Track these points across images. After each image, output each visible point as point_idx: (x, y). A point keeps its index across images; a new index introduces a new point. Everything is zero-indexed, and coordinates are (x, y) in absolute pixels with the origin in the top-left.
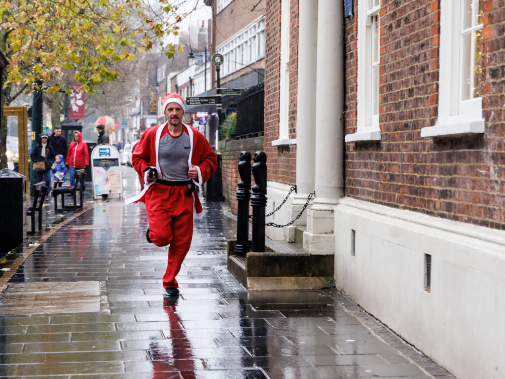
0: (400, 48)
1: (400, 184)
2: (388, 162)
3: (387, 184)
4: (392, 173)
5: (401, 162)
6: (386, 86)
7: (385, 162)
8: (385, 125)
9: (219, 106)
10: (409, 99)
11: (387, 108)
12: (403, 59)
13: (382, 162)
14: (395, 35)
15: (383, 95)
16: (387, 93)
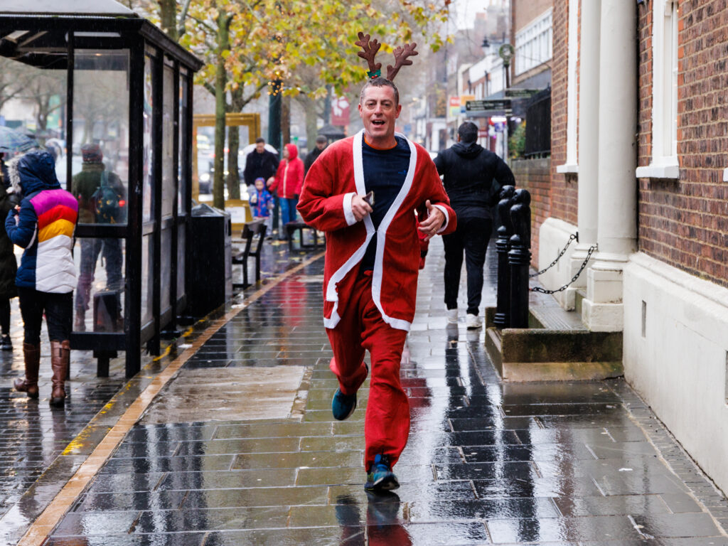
0: (702, 49)
1: (701, 242)
2: (687, 210)
3: (686, 240)
4: (692, 226)
5: (703, 211)
6: (684, 102)
7: (684, 209)
8: (683, 157)
9: (508, 113)
10: (712, 123)
11: (686, 134)
12: (705, 65)
13: (681, 209)
14: (695, 30)
15: (682, 114)
16: (686, 112)
